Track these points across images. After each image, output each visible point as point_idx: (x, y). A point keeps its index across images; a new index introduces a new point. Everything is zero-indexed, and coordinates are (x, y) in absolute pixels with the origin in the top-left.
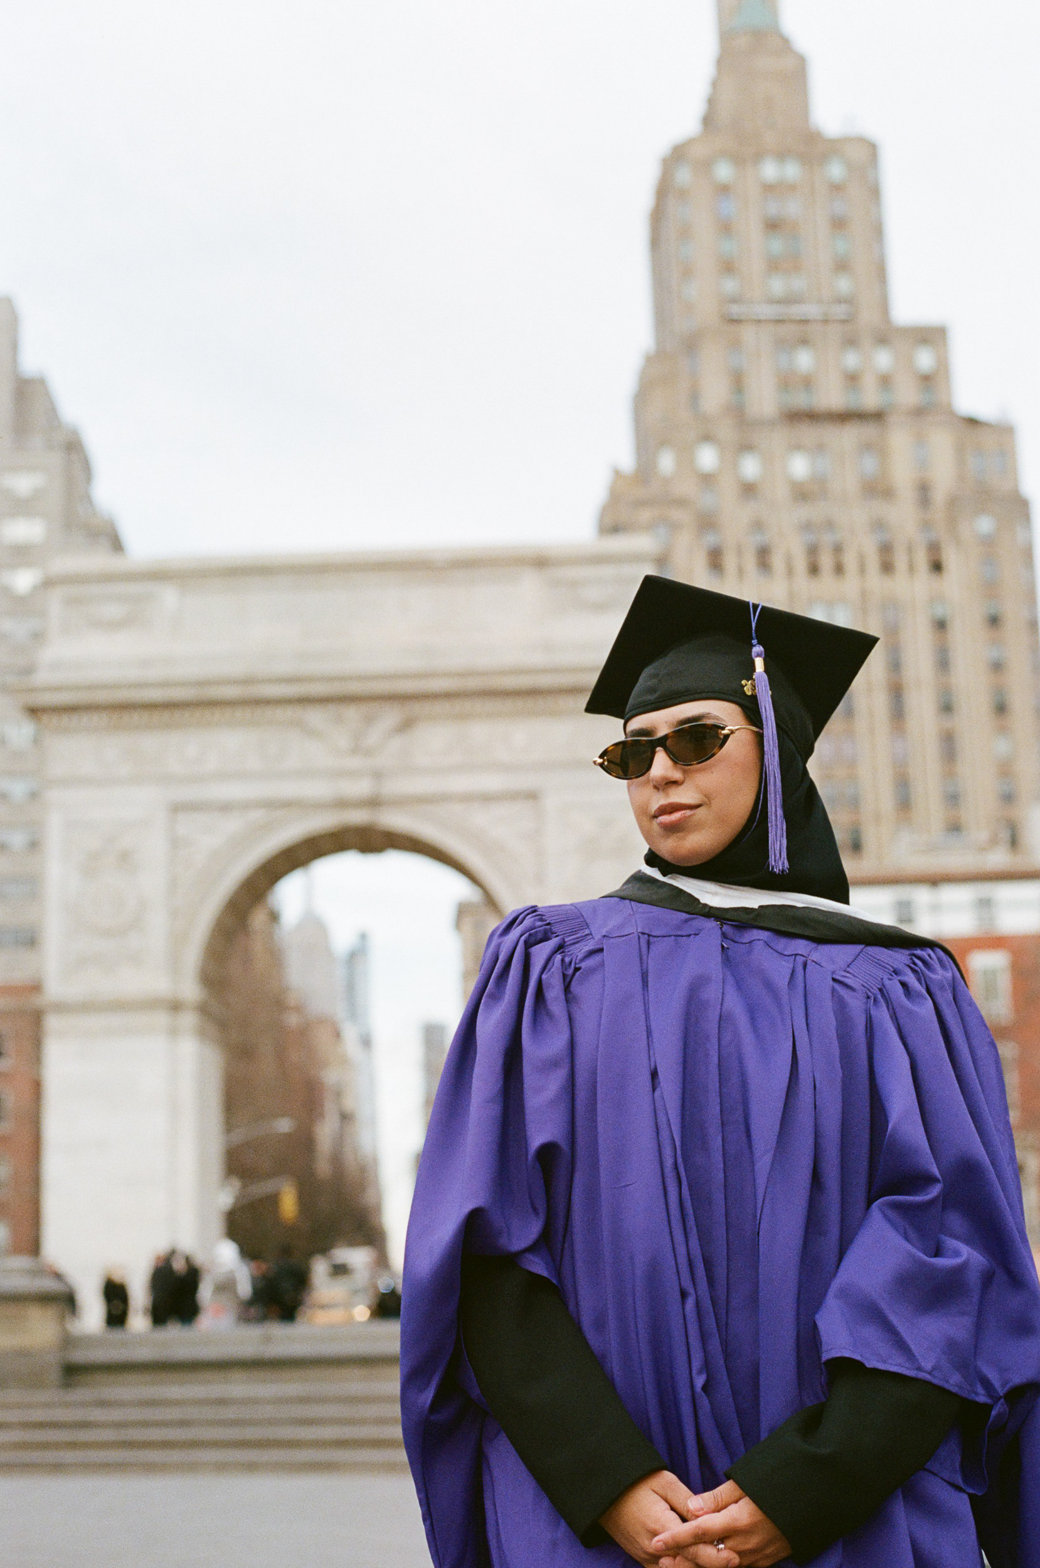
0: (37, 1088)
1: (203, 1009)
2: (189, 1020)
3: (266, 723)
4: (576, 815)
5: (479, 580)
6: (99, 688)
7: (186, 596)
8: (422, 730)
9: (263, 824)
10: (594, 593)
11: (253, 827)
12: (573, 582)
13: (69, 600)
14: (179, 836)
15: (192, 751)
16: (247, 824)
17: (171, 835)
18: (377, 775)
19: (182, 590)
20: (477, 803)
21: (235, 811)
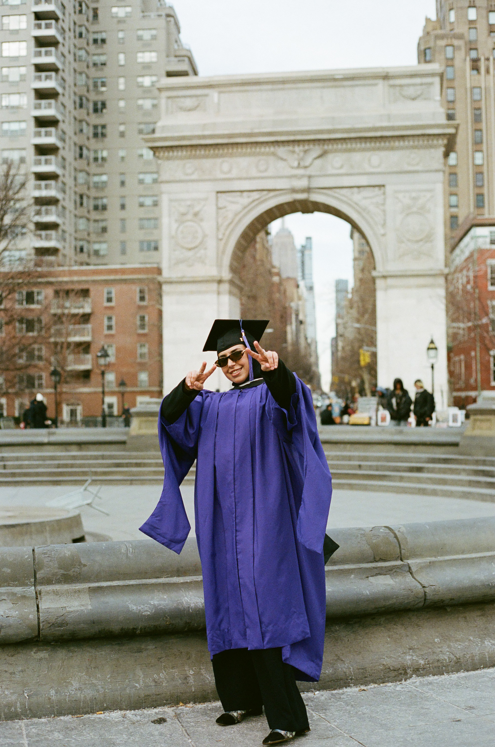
0: (160, 313)
1: (231, 282)
2: (226, 287)
3: (259, 154)
4: (400, 196)
5: (357, 85)
6: (183, 138)
7: (222, 95)
8: (330, 156)
9: (257, 199)
10: (411, 91)
11: (254, 201)
12: (401, 86)
13: (169, 98)
14: (220, 205)
15: (226, 167)
16: (250, 200)
17: (217, 205)
18: (310, 177)
19: (220, 92)
20: (355, 190)
21: (245, 194)
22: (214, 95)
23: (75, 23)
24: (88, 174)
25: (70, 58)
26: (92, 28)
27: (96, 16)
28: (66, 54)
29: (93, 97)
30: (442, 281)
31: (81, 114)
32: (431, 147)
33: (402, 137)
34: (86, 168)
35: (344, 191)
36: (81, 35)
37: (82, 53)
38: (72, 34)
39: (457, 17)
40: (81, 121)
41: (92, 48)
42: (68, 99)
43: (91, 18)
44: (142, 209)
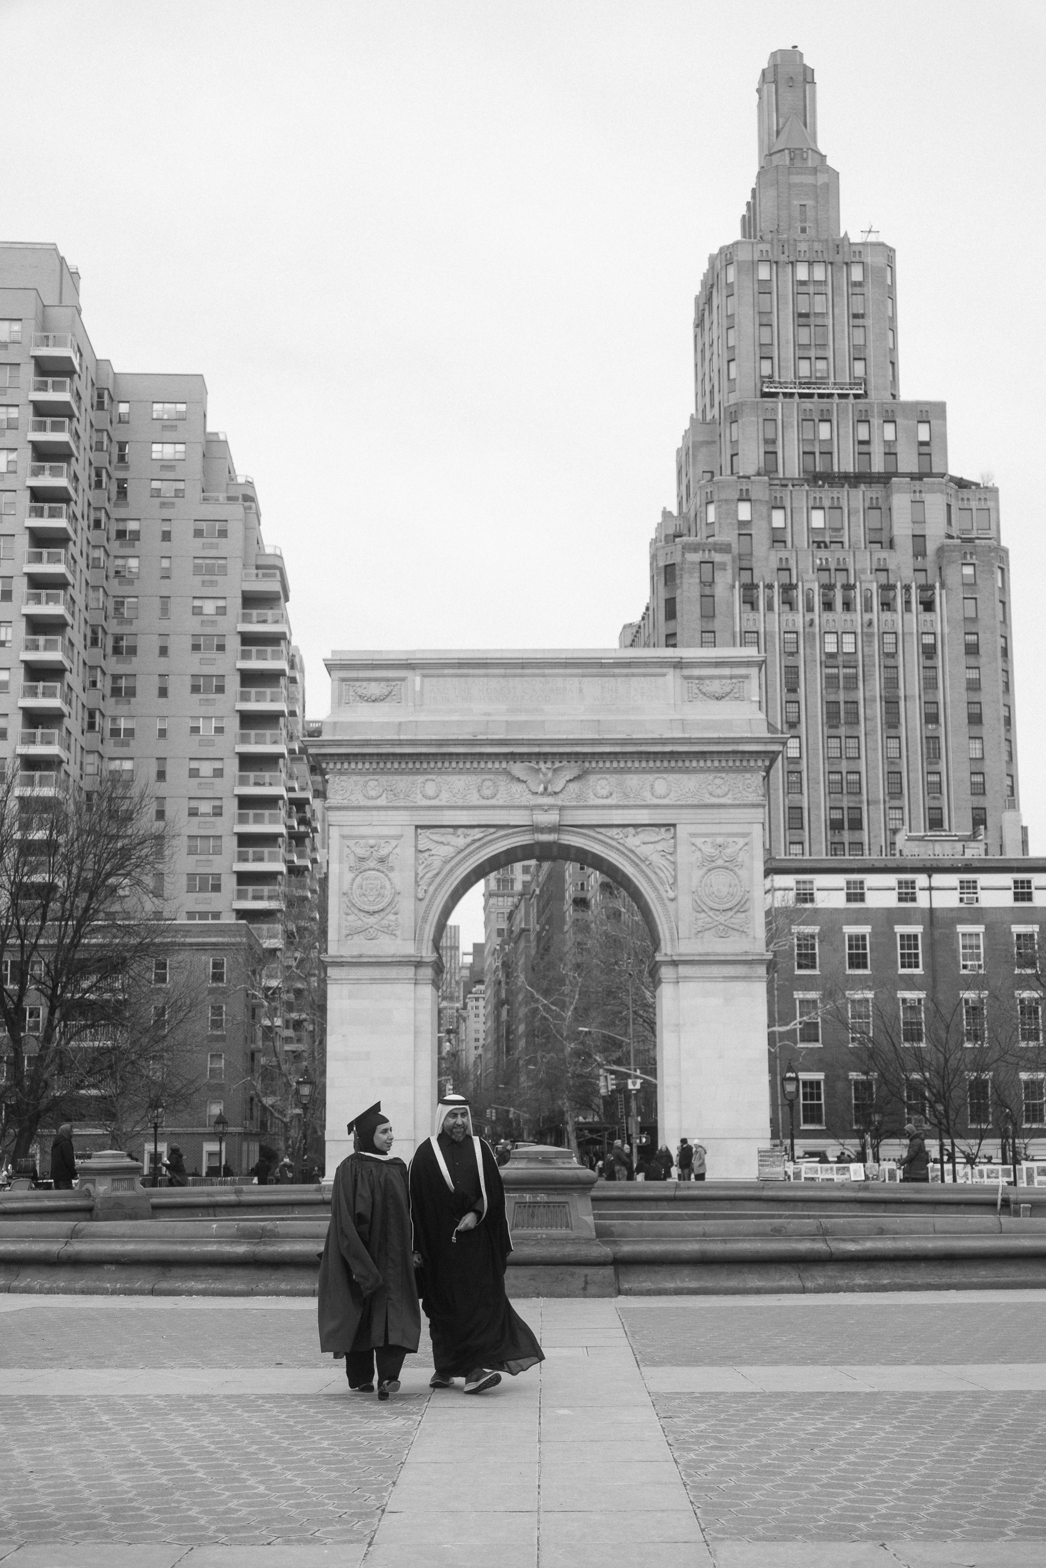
1: (435, 965)
3: (483, 771)
4: (699, 841)
5: (633, 675)
6: (366, 743)
7: (426, 680)
8: (592, 778)
9: (479, 839)
10: (715, 687)
11: (474, 841)
12: (699, 678)
13: (343, 680)
14: (420, 847)
15: (430, 788)
16: (469, 840)
17: (416, 847)
18: (562, 808)
19: (424, 676)
20: (631, 830)
21: (460, 831)
22: (416, 680)
23: (89, 504)
24: (101, 757)
25: (82, 562)
26: (116, 513)
27: (122, 492)
28: (77, 557)
29: (113, 627)
30: (762, 970)
31: (94, 656)
32: (746, 770)
33: (703, 754)
34: (100, 749)
35: (613, 832)
36: (97, 524)
37: (99, 553)
38: (85, 524)
39: (718, 514)
40: (92, 668)
41: (115, 547)
42: (76, 634)
43: (114, 496)
44: (195, 819)
